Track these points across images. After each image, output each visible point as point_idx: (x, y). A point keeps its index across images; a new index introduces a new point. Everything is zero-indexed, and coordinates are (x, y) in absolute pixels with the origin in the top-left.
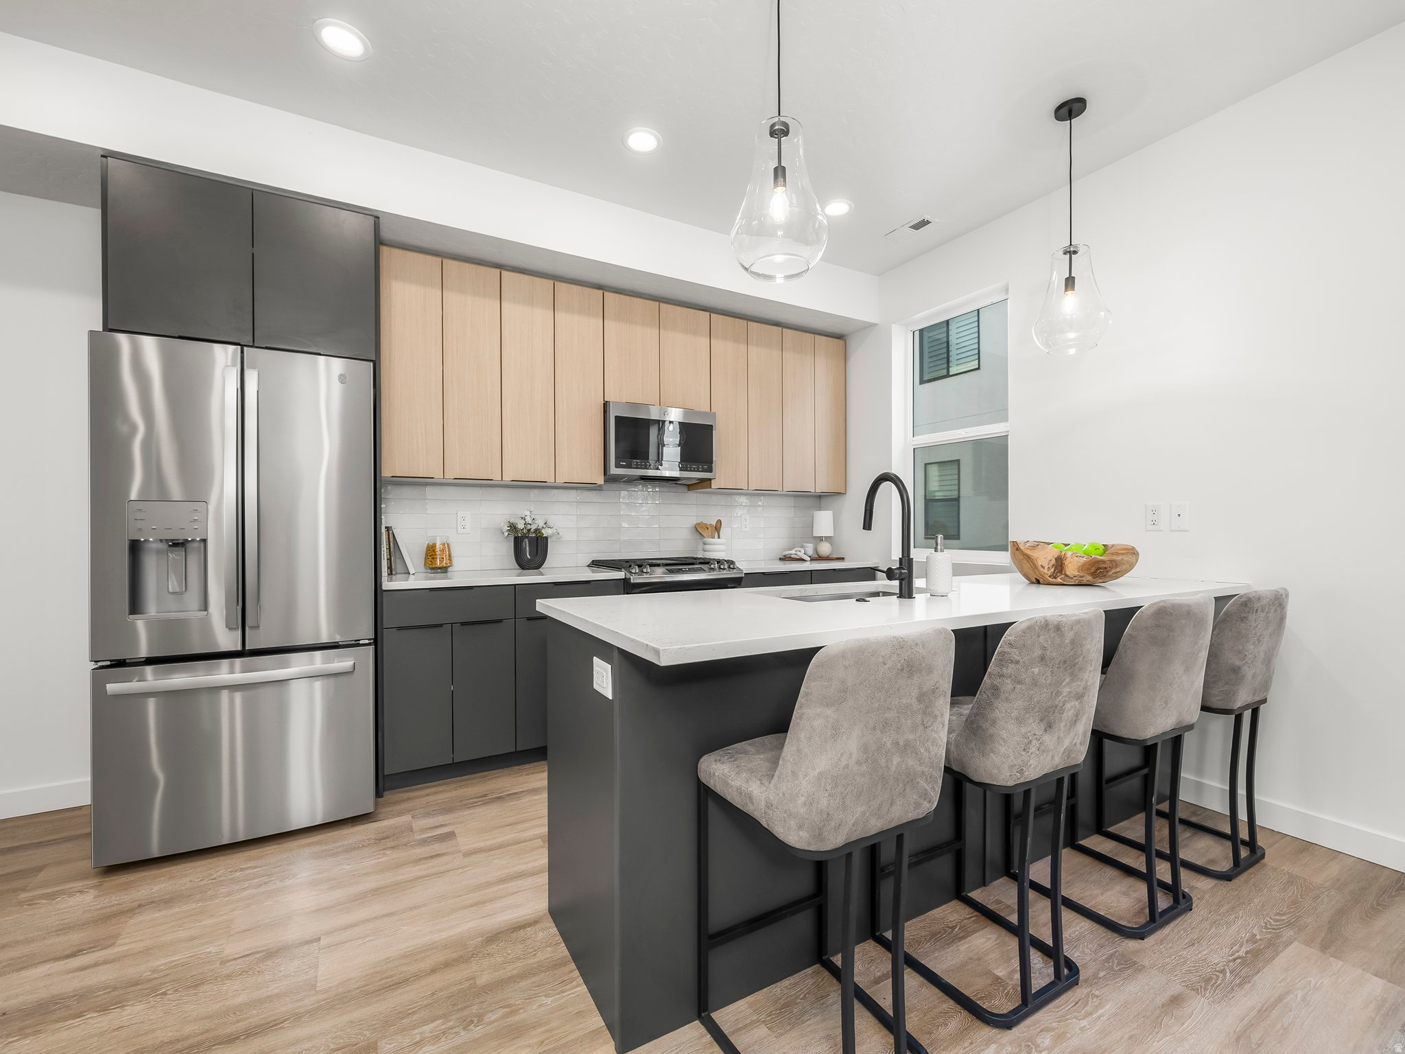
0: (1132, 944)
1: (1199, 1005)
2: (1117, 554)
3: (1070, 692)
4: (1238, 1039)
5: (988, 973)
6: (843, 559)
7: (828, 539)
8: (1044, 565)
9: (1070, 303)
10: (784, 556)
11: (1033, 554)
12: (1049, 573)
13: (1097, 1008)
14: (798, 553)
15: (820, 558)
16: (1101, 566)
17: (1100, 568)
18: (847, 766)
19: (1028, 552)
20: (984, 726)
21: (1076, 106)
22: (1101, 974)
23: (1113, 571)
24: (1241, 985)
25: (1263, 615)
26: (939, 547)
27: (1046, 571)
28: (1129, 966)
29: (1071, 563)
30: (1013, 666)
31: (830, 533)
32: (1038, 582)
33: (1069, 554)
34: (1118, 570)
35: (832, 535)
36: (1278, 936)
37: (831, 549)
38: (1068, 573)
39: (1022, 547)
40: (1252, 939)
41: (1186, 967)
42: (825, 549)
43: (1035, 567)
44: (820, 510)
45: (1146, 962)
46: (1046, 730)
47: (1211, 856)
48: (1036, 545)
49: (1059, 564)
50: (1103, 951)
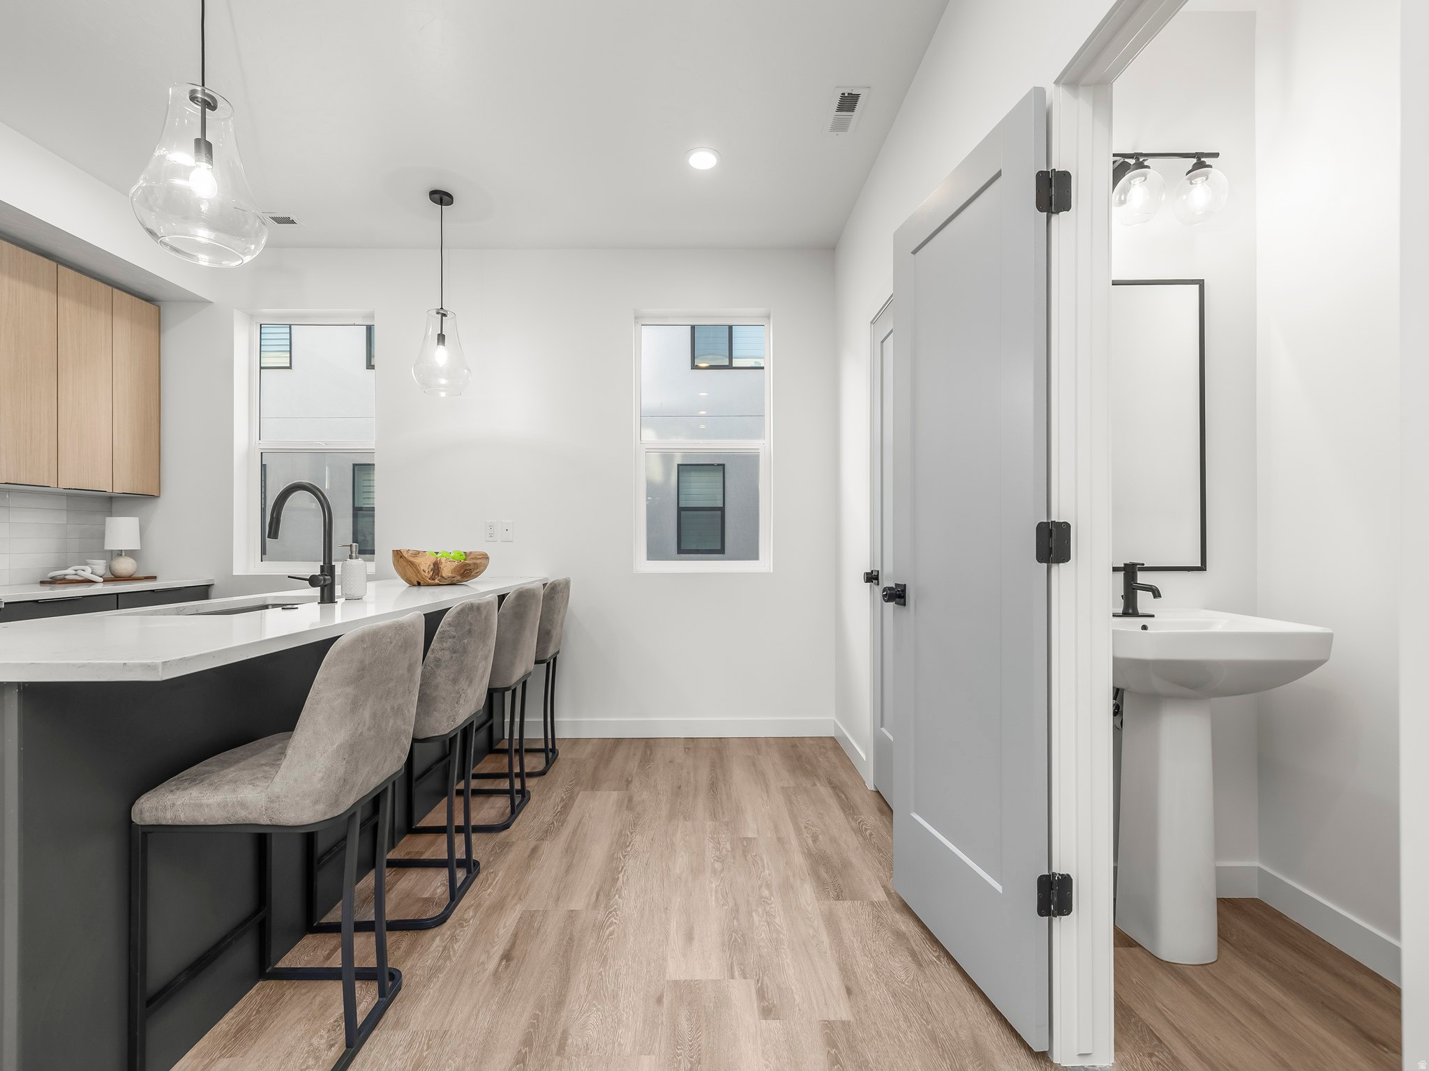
0: (504, 834)
1: (546, 846)
2: (476, 559)
3: (482, 655)
4: (567, 852)
5: (419, 900)
6: (154, 578)
7: (131, 554)
8: (425, 569)
9: (441, 355)
10: (51, 578)
11: (417, 560)
12: (429, 576)
13: (494, 879)
14: (80, 572)
15: (117, 578)
16: (468, 568)
17: (466, 570)
18: (361, 734)
19: (411, 559)
20: (428, 692)
21: (445, 198)
22: (491, 859)
23: (475, 572)
24: (562, 825)
25: (561, 594)
26: (354, 555)
27: (426, 574)
28: (505, 846)
29: (446, 566)
30: (451, 640)
31: (135, 545)
32: (419, 584)
33: (443, 560)
34: (478, 570)
35: (138, 548)
36: (573, 792)
37: (136, 566)
38: (444, 575)
39: (405, 554)
40: (562, 800)
41: (535, 831)
42: (125, 566)
43: (417, 571)
44: (111, 516)
45: (514, 840)
46: (469, 686)
47: (533, 765)
48: (417, 554)
49: (436, 567)
50: (488, 846)
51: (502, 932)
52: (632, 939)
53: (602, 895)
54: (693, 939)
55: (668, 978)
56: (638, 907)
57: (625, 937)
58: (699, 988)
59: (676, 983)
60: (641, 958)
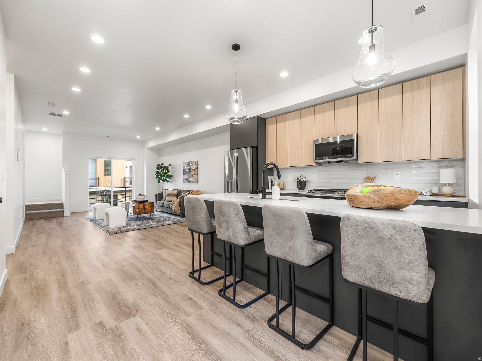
51: (201, 301)
52: (159, 319)
53: (188, 326)
54: (136, 330)
55: (138, 316)
56: (168, 329)
57: (162, 318)
58: (126, 318)
59: (134, 316)
60: (151, 316)
